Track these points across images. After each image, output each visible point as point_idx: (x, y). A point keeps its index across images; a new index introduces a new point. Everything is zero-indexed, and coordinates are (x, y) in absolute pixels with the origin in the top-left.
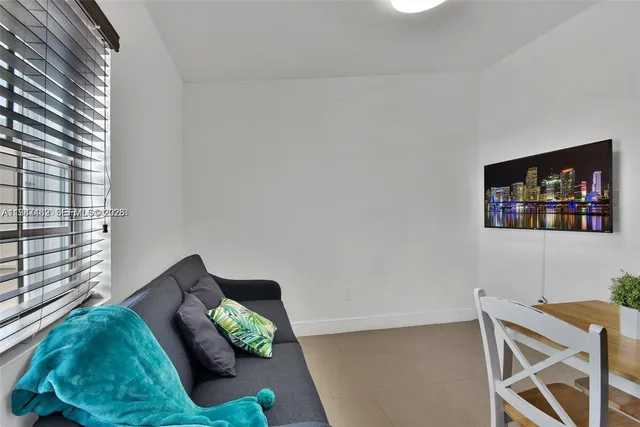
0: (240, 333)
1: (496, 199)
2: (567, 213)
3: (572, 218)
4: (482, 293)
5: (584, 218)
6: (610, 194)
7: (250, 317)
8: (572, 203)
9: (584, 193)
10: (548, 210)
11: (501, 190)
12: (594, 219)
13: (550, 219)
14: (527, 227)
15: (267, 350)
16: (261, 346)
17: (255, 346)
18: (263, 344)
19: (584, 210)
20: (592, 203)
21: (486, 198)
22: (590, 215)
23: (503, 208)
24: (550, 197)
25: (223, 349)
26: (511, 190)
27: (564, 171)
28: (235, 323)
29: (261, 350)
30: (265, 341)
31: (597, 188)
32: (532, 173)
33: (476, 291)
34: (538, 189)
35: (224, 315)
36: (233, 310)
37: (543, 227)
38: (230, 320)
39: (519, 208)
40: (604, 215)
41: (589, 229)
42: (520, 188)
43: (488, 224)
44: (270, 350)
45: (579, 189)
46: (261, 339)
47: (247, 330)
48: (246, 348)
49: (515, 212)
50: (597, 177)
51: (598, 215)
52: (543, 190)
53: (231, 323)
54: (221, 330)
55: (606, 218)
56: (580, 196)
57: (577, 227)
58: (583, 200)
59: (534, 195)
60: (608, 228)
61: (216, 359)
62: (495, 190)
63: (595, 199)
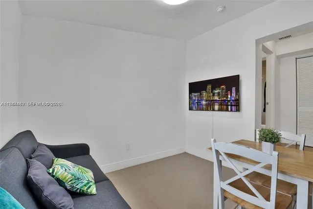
0: (73, 181)
1: (194, 98)
2: (223, 105)
3: (225, 107)
4: (215, 141)
5: (229, 107)
6: (239, 97)
7: (79, 170)
8: (225, 100)
9: (229, 96)
10: (216, 104)
11: (196, 94)
12: (233, 107)
13: (216, 107)
14: (207, 110)
15: (93, 190)
16: (89, 187)
17: (85, 188)
18: (90, 186)
19: (229, 104)
20: (232, 100)
21: (190, 98)
22: (231, 106)
23: (197, 103)
24: (216, 98)
25: (64, 196)
26: (201, 94)
27: (222, 87)
28: (70, 175)
29: (89, 191)
30: (91, 184)
31: (234, 94)
32: (209, 87)
33: (212, 140)
34: (212, 94)
35: (61, 170)
36: (67, 166)
37: (214, 110)
38: (66, 173)
39: (204, 103)
40: (236, 106)
41: (231, 111)
42: (204, 94)
43: (191, 109)
44: (95, 189)
45: (227, 95)
46: (88, 183)
47: (78, 179)
48: (78, 191)
49: (202, 105)
50: (234, 89)
51: (234, 106)
52: (214, 95)
53: (67, 175)
54: (60, 182)
55: (237, 107)
56: (227, 97)
57: (227, 110)
58: (229, 99)
59: (210, 97)
60: (238, 110)
61: (60, 204)
62: (193, 94)
63: (233, 99)
